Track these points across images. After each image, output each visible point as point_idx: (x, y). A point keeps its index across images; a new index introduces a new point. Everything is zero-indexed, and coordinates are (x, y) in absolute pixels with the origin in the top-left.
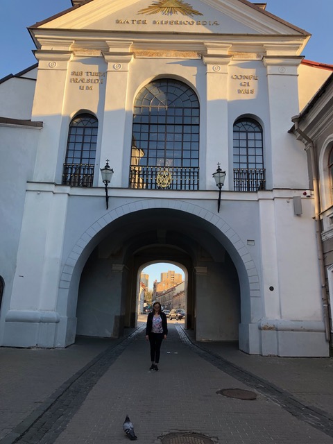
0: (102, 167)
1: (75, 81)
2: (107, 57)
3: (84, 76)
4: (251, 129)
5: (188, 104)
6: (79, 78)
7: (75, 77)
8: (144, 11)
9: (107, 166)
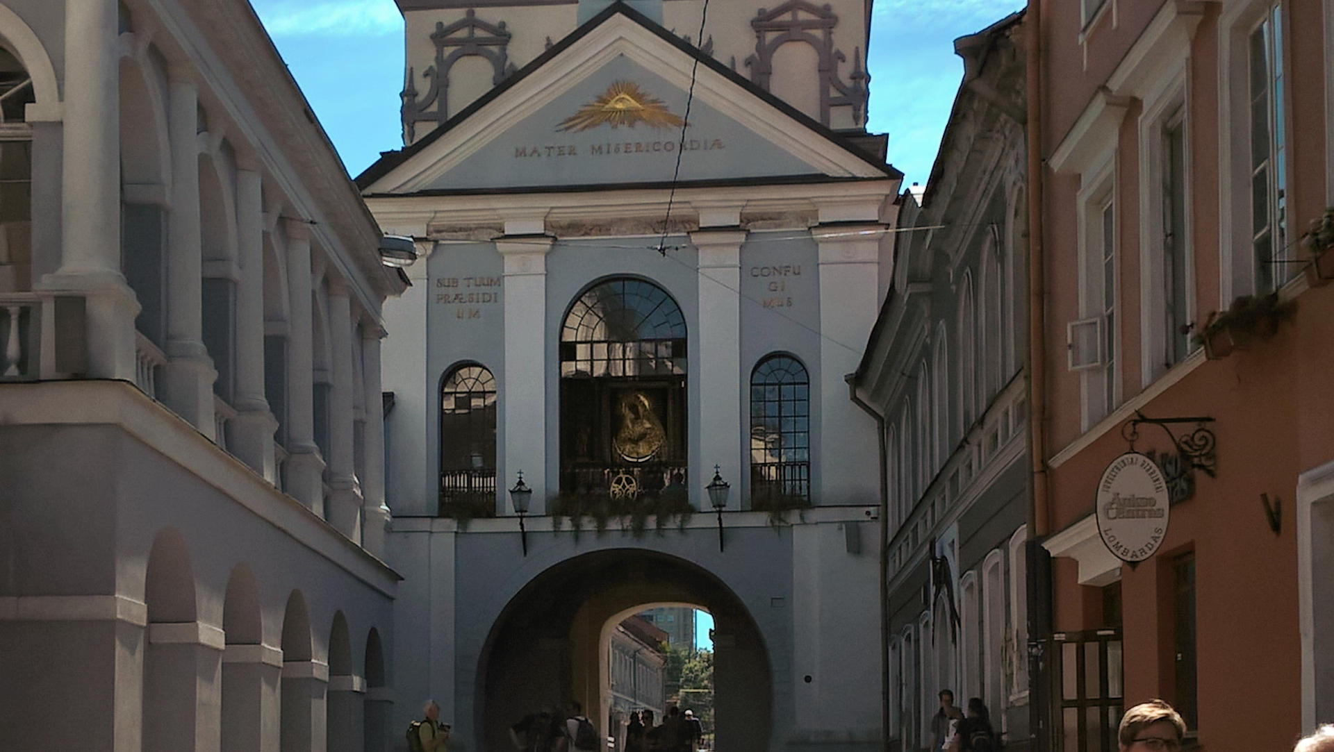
0: (511, 484)
1: (445, 299)
2: (501, 246)
3: (462, 288)
4: (788, 378)
5: (666, 332)
6: (452, 292)
7: (443, 290)
8: (569, 123)
9: (520, 483)
